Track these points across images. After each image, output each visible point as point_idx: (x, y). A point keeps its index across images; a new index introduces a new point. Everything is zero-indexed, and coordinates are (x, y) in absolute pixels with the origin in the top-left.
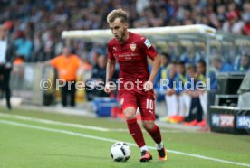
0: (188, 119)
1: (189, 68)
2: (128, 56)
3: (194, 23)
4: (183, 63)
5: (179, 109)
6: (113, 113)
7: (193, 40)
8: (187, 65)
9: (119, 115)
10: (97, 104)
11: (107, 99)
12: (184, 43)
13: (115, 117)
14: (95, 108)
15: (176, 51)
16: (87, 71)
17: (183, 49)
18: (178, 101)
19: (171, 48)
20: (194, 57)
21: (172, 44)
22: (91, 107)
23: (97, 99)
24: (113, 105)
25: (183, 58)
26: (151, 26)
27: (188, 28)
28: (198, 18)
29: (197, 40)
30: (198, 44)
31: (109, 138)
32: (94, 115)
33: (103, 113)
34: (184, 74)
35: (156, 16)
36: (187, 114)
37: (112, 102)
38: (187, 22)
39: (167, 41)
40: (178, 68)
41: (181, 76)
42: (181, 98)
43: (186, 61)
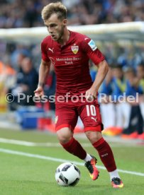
0: (127, 131)
1: (128, 72)
2: (68, 61)
3: (134, 19)
4: (120, 66)
5: (116, 120)
6: (39, 124)
7: (132, 40)
8: (126, 69)
9: (47, 127)
10: (21, 114)
11: (32, 108)
12: (122, 43)
13: (42, 129)
14: (19, 119)
15: (113, 53)
16: (9, 76)
17: (121, 50)
18: (115, 110)
19: (108, 49)
20: (134, 59)
21: (108, 44)
22: (15, 119)
23: (21, 108)
24: (39, 115)
25: (120, 60)
26: (83, 23)
27: (127, 26)
28: (139, 14)
29: (137, 40)
30: (138, 44)
31: (36, 153)
32: (17, 128)
33: (28, 125)
34: (122, 79)
35: (90, 12)
36: (126, 125)
37: (39, 111)
38: (125, 18)
39: (102, 41)
40: (115, 73)
41: (118, 82)
42: (119, 107)
43: (125, 64)
